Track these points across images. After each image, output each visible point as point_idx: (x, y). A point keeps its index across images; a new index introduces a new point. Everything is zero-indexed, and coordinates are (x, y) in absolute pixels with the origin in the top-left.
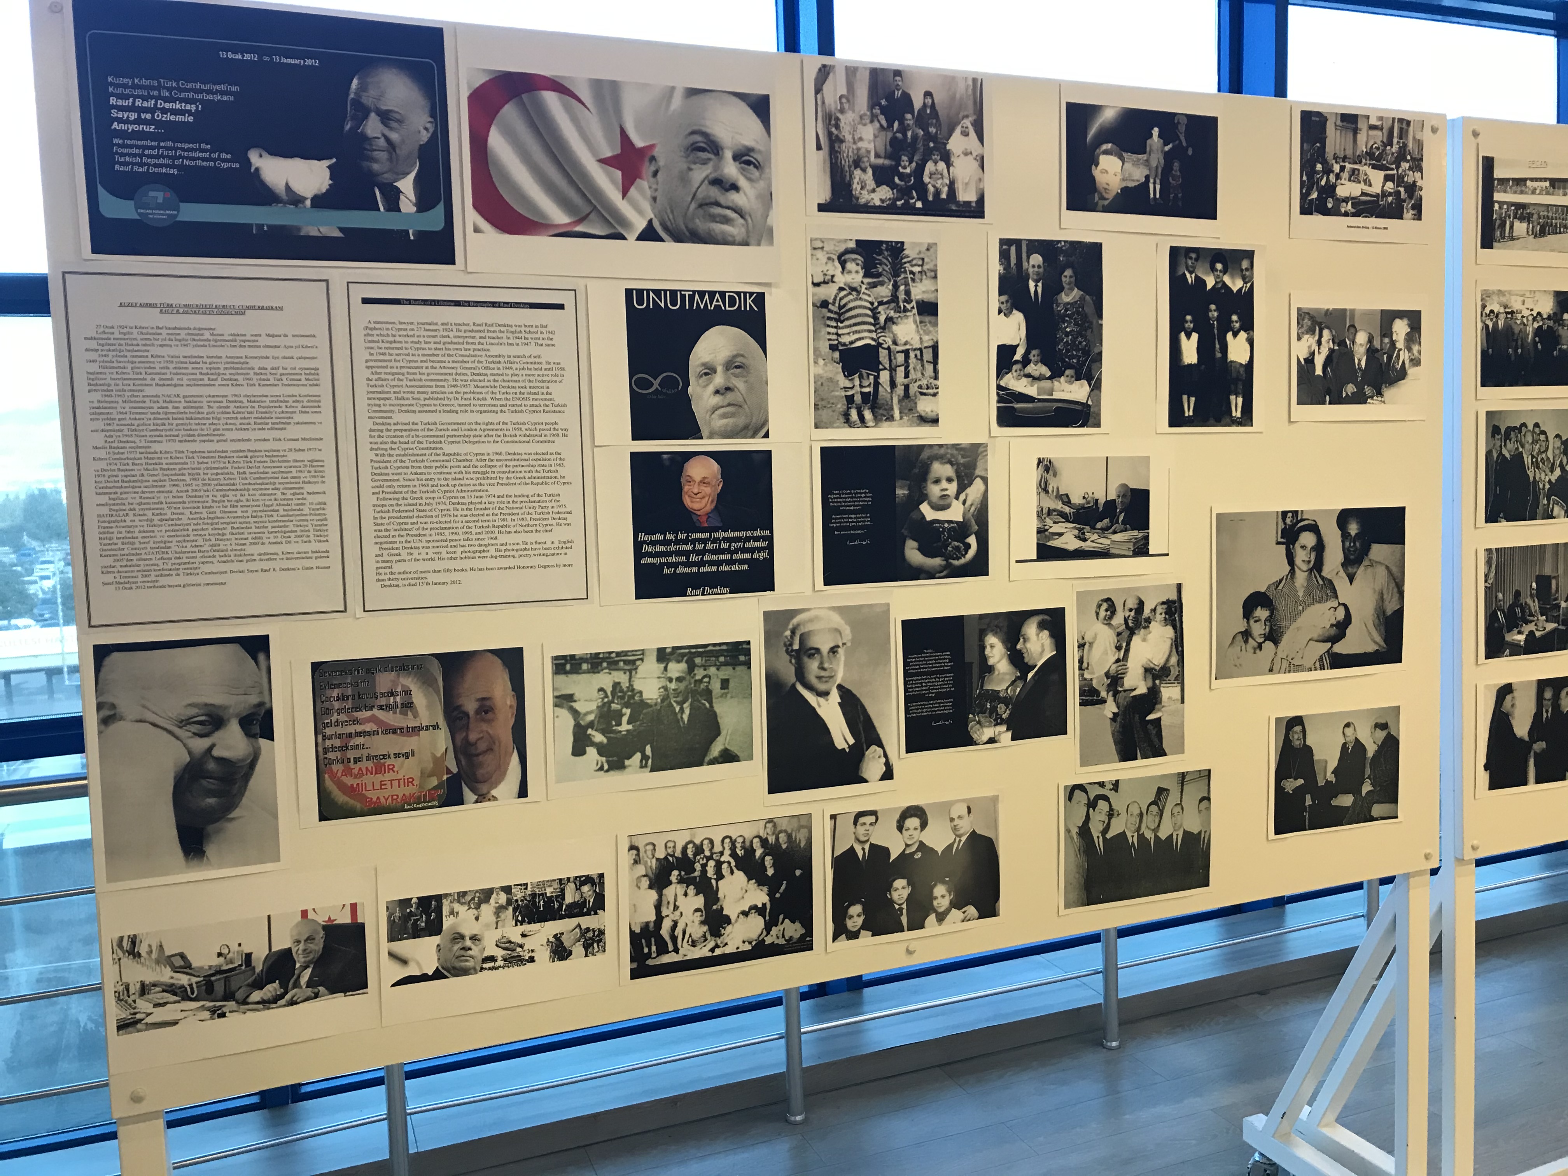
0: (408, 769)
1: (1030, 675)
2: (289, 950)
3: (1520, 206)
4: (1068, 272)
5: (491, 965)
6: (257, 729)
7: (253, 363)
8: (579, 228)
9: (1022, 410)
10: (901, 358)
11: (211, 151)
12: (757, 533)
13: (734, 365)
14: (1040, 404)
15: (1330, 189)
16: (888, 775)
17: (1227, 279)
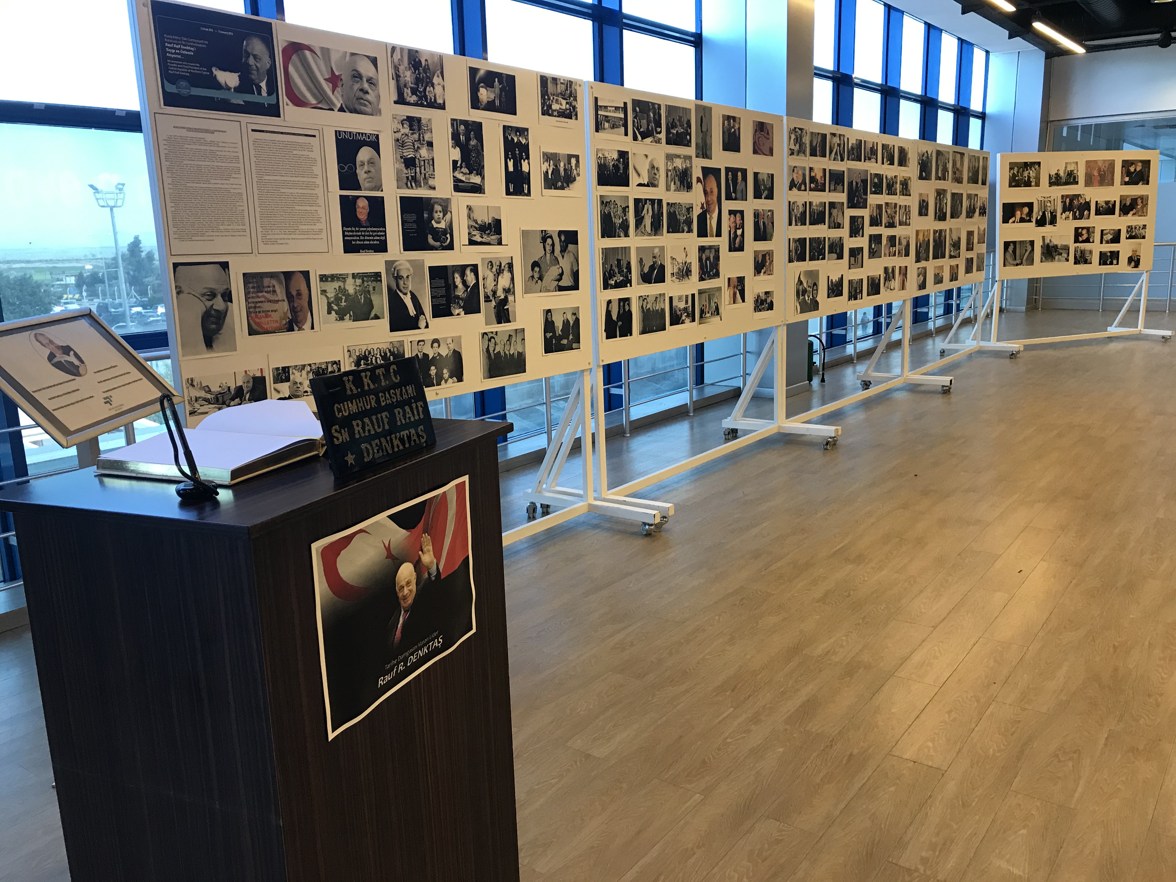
0: (275, 316)
1: (469, 290)
2: (242, 386)
3: (607, 117)
4: (472, 133)
5: (306, 394)
6: (227, 299)
7: (218, 153)
8: (319, 106)
9: (461, 186)
10: (422, 163)
11: (200, 67)
12: (381, 229)
13: (371, 162)
14: (466, 184)
15: (550, 106)
16: (427, 327)
17: (520, 139)
